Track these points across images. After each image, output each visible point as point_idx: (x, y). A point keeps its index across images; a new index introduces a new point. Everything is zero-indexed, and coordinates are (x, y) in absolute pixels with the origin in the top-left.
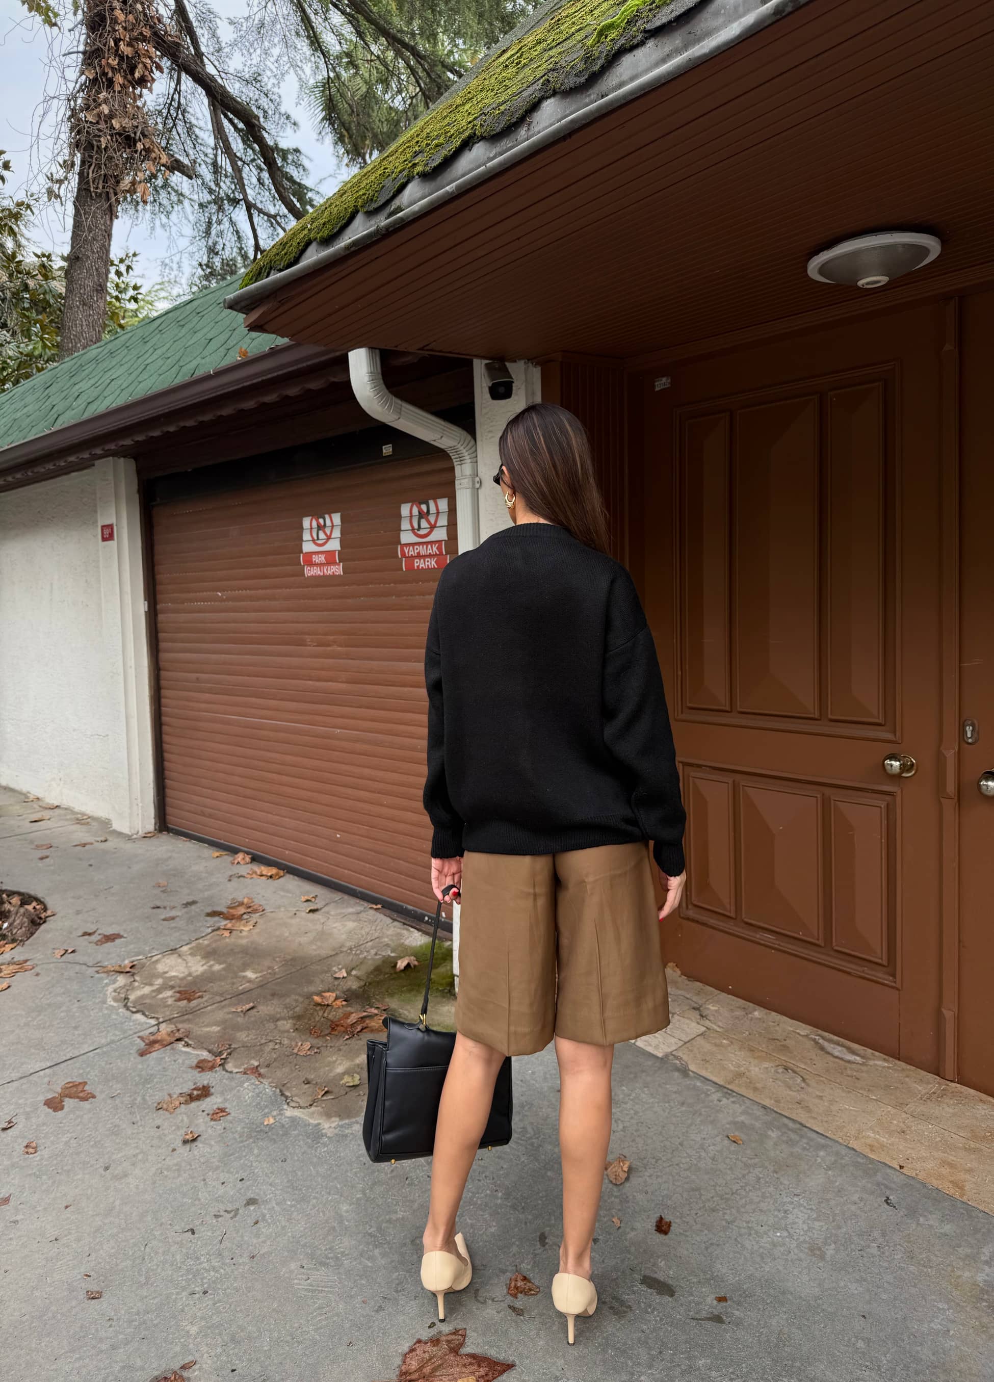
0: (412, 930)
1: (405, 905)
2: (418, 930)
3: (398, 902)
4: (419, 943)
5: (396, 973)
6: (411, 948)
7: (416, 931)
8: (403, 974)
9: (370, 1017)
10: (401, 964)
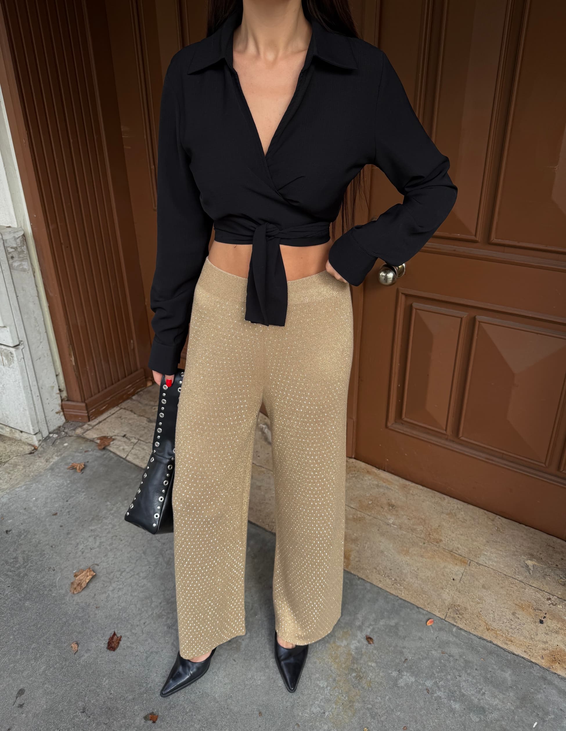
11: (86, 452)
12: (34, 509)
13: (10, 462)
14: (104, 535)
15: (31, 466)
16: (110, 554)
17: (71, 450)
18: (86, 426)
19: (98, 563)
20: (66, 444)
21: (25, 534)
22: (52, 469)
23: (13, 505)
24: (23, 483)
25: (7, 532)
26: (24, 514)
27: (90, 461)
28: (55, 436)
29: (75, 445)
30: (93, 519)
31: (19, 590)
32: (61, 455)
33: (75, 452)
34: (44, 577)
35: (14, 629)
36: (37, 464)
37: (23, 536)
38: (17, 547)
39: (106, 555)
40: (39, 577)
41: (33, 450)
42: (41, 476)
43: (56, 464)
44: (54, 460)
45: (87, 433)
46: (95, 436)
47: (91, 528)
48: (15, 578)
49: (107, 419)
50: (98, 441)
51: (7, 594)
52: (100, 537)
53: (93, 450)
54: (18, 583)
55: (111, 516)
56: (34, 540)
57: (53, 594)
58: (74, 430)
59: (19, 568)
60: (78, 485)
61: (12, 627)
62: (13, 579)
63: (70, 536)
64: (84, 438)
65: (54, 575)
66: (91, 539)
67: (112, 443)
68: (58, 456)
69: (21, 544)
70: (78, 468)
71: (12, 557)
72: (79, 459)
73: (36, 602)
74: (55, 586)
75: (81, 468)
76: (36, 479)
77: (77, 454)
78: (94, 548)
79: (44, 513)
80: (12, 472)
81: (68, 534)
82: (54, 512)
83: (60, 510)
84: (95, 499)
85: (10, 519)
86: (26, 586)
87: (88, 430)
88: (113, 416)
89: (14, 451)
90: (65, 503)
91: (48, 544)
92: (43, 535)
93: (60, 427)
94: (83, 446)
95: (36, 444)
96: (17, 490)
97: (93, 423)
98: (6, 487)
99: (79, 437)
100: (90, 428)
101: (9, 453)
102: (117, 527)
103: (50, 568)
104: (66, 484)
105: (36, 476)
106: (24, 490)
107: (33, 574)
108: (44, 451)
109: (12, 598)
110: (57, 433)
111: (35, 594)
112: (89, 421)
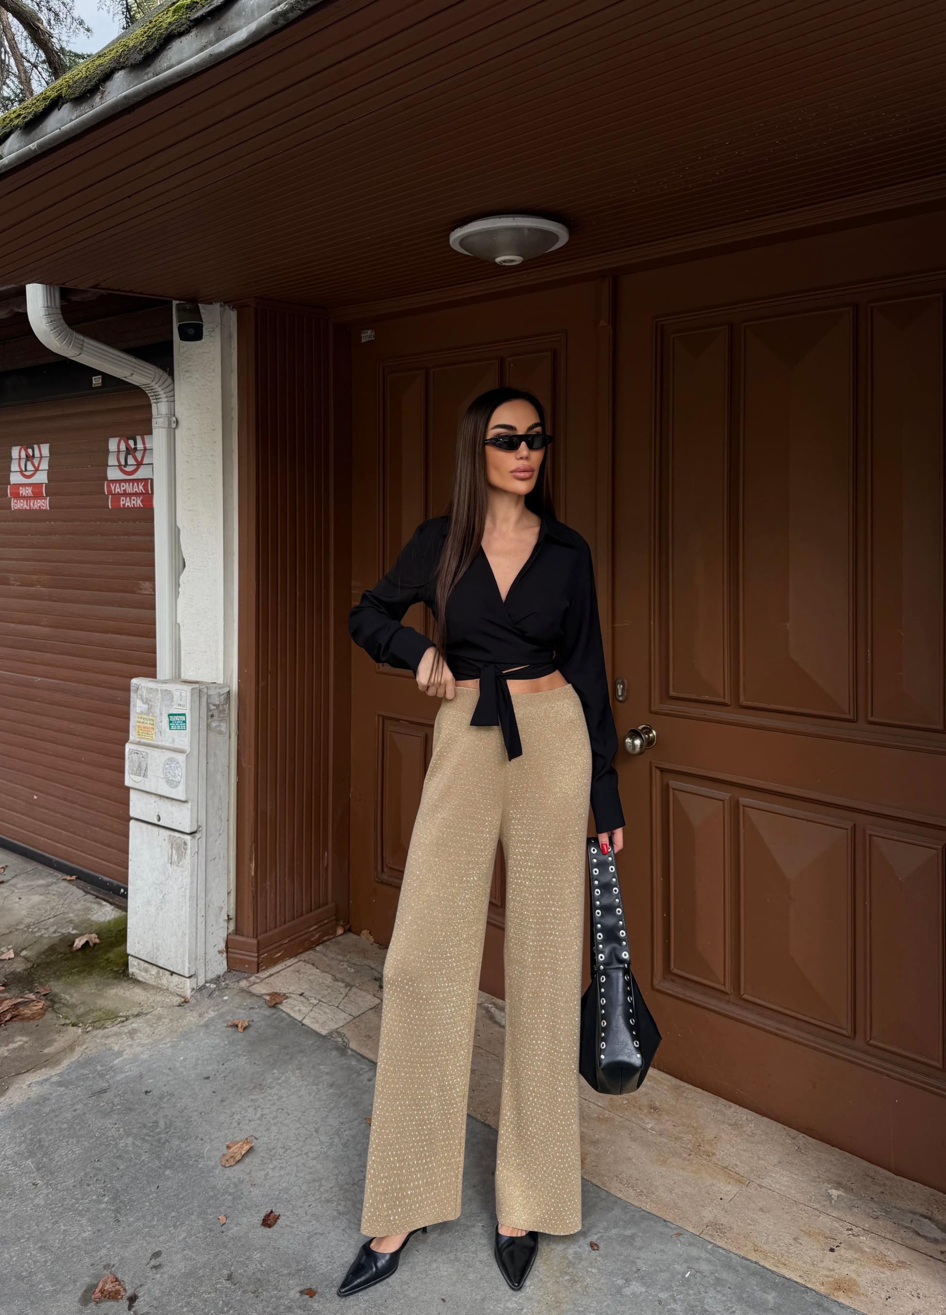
0: (104, 903)
1: (101, 877)
2: (111, 903)
3: (93, 873)
4: (108, 918)
5: (71, 952)
6: (97, 923)
7: (108, 905)
8: (79, 954)
9: (25, 1004)
10: (79, 943)
11: (251, 1008)
12: (181, 1069)
13: (153, 1013)
14: (267, 1106)
15: (180, 1021)
16: (273, 1128)
17: (231, 1005)
18: (253, 979)
19: (257, 1137)
20: (226, 998)
21: (168, 1097)
22: (206, 1026)
23: (154, 1063)
24: (168, 1040)
25: (146, 1092)
26: (168, 1075)
27: (255, 1020)
28: (213, 986)
29: (238, 999)
30: (254, 1088)
31: (159, 1158)
32: (218, 1010)
33: (237, 1008)
34: (189, 1146)
35: (151, 1197)
36: (188, 1018)
37: (165, 1099)
38: (158, 1110)
39: (268, 1129)
40: (183, 1145)
41: (183, 1003)
42: (192, 1032)
43: (212, 1020)
44: (209, 1016)
45: (253, 987)
46: (264, 992)
47: (251, 1097)
48: (154, 1143)
49: (281, 972)
50: (268, 998)
51: (144, 1160)
52: (263, 1108)
53: (260, 1007)
54: (158, 1149)
55: (278, 1087)
56: (179, 1105)
57: (200, 1166)
58: (238, 982)
59: (159, 1133)
60: (239, 1047)
61: (149, 1195)
62: (152, 1145)
63: (225, 1104)
64: (250, 992)
65: (202, 1145)
66: (250, 1110)
67: (285, 1001)
68: (214, 1012)
69: (162, 1108)
70: (240, 1026)
71: (151, 1121)
72: (242, 1017)
73: (178, 1172)
74: (203, 1157)
75: (244, 1025)
76: (186, 1035)
77: (239, 1011)
78: (253, 1120)
79: (193, 1075)
80: (155, 1025)
81: (222, 1101)
82: (205, 1076)
83: (213, 1073)
84: (258, 1065)
85: (150, 1079)
86: (167, 1153)
87: (255, 983)
88: (289, 969)
89: (159, 1002)
90: (221, 1066)
91: (196, 1111)
92: (190, 1100)
93: (219, 977)
94: (249, 1002)
95: (188, 993)
96: (161, 1046)
97: (262, 975)
98: (147, 1042)
99: (242, 990)
100: (258, 981)
101: (152, 1004)
102: (284, 1099)
103: (197, 1137)
104: (222, 1045)
105: (185, 1032)
106: (169, 1048)
107: (175, 1142)
108: (198, 1003)
109: (150, 1164)
110: (215, 983)
111: (178, 1163)
112: (258, 972)
